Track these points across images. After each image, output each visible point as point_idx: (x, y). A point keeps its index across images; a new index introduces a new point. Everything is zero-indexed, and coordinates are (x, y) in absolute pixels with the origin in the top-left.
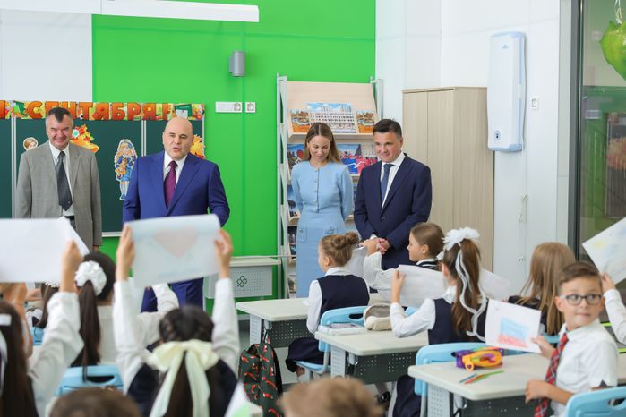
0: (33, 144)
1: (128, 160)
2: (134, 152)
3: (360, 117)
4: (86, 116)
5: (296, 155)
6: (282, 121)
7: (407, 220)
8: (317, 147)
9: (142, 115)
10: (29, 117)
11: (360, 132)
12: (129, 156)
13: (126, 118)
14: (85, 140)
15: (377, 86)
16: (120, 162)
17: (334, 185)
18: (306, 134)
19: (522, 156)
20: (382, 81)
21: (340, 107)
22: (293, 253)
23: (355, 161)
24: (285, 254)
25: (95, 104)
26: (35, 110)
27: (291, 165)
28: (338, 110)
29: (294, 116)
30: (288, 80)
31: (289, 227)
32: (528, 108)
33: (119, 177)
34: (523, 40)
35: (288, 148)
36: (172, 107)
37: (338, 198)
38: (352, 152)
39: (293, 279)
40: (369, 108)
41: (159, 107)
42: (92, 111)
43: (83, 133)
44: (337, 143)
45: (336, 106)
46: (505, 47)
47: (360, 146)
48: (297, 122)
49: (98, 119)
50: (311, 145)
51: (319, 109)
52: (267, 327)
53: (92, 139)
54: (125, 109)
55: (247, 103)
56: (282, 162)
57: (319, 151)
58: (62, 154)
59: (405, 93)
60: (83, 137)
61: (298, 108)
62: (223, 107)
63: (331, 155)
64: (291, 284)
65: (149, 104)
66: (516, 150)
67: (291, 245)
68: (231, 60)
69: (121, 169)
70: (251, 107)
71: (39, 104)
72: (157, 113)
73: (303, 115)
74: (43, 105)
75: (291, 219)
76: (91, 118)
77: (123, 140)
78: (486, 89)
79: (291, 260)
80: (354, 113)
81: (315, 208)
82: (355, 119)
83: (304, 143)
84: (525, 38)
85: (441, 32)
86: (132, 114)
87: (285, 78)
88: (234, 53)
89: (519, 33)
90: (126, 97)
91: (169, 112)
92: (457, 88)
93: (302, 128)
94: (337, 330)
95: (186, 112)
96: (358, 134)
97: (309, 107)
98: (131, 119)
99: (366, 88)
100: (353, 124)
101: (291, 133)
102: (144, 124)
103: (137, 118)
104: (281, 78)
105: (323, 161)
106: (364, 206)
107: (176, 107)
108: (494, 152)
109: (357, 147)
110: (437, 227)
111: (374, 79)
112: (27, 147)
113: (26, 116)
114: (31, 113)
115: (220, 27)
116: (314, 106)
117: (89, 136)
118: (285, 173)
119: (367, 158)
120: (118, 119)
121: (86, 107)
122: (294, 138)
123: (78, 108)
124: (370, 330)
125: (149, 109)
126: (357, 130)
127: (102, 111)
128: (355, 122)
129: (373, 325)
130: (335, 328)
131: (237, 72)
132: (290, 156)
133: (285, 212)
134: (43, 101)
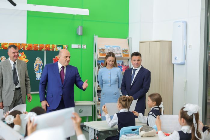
0: (4, 58)
1: (39, 65)
2: (41, 62)
3: (123, 51)
4: (24, 49)
5: (100, 64)
6: (95, 52)
7: (140, 90)
8: (110, 61)
9: (45, 49)
10: (2, 49)
11: (123, 56)
12: (40, 64)
13: (39, 50)
14: (23, 57)
15: (129, 40)
16: (36, 66)
17: (116, 76)
18: (105, 57)
19: (185, 66)
20: (131, 38)
21: (116, 47)
22: (99, 100)
23: (121, 67)
24: (96, 101)
25: (27, 44)
26: (5, 46)
27: (99, 68)
28: (115, 48)
29: (100, 50)
30: (98, 37)
31: (97, 91)
32: (187, 49)
33: (36, 72)
34: (186, 24)
35: (98, 62)
36: (56, 46)
37: (118, 81)
38: (120, 63)
39: (99, 110)
40: (127, 48)
41: (51, 46)
42: (26, 47)
43: (23, 55)
44: (116, 60)
45: (115, 47)
46: (179, 26)
47: (123, 61)
48: (101, 52)
49: (28, 50)
50: (107, 61)
51: (109, 48)
52: (96, 132)
53: (26, 57)
54: (39, 46)
55: (83, 45)
56: (95, 67)
57: (111, 63)
58: (15, 63)
59: (141, 42)
60: (23, 56)
61: (101, 47)
62: (74, 46)
63: (115, 65)
64: (98, 111)
65: (47, 45)
66: (183, 64)
67: (98, 97)
68: (78, 29)
69: (36, 68)
70: (84, 47)
71: (6, 44)
72: (50, 48)
73: (103, 50)
74: (8, 44)
75: (98, 88)
76: (26, 49)
77: (37, 58)
78: (171, 41)
79: (98, 103)
80: (121, 49)
81: (109, 85)
82: (122, 51)
83: (104, 60)
84: (187, 23)
85: (153, 21)
86: (41, 48)
87: (97, 36)
88: (78, 27)
89: (185, 21)
90: (39, 42)
91: (54, 48)
92: (161, 41)
93: (103, 55)
94: (130, 137)
95: (61, 48)
96: (123, 57)
97: (105, 47)
98: (41, 50)
99: (125, 41)
100: (121, 53)
101: (99, 56)
102: (45, 52)
103: (43, 50)
104: (96, 36)
105: (111, 67)
106: (125, 84)
107: (57, 46)
108: (174, 64)
109: (122, 62)
110: (159, 95)
111: (128, 37)
112: (2, 60)
113: (1, 48)
114: (3, 47)
115: (73, 17)
116: (107, 47)
117: (25, 56)
118: (96, 71)
119: (126, 66)
120: (36, 50)
121: (24, 45)
122: (100, 58)
123: (21, 46)
124: (142, 136)
125: (47, 47)
126: (122, 56)
127: (30, 47)
128: (122, 53)
129: (143, 135)
130: (129, 136)
131: (79, 34)
132: (98, 65)
133: (96, 85)
134: (8, 43)
